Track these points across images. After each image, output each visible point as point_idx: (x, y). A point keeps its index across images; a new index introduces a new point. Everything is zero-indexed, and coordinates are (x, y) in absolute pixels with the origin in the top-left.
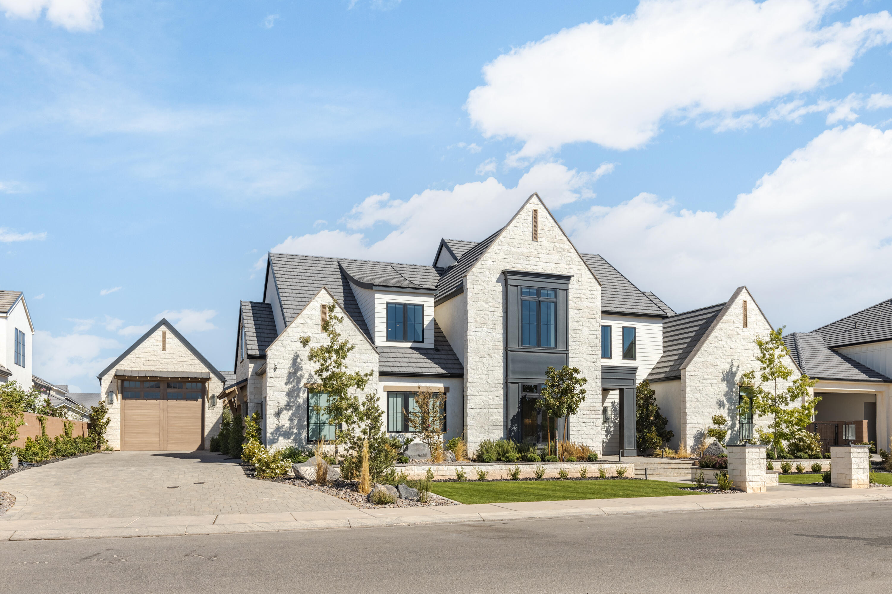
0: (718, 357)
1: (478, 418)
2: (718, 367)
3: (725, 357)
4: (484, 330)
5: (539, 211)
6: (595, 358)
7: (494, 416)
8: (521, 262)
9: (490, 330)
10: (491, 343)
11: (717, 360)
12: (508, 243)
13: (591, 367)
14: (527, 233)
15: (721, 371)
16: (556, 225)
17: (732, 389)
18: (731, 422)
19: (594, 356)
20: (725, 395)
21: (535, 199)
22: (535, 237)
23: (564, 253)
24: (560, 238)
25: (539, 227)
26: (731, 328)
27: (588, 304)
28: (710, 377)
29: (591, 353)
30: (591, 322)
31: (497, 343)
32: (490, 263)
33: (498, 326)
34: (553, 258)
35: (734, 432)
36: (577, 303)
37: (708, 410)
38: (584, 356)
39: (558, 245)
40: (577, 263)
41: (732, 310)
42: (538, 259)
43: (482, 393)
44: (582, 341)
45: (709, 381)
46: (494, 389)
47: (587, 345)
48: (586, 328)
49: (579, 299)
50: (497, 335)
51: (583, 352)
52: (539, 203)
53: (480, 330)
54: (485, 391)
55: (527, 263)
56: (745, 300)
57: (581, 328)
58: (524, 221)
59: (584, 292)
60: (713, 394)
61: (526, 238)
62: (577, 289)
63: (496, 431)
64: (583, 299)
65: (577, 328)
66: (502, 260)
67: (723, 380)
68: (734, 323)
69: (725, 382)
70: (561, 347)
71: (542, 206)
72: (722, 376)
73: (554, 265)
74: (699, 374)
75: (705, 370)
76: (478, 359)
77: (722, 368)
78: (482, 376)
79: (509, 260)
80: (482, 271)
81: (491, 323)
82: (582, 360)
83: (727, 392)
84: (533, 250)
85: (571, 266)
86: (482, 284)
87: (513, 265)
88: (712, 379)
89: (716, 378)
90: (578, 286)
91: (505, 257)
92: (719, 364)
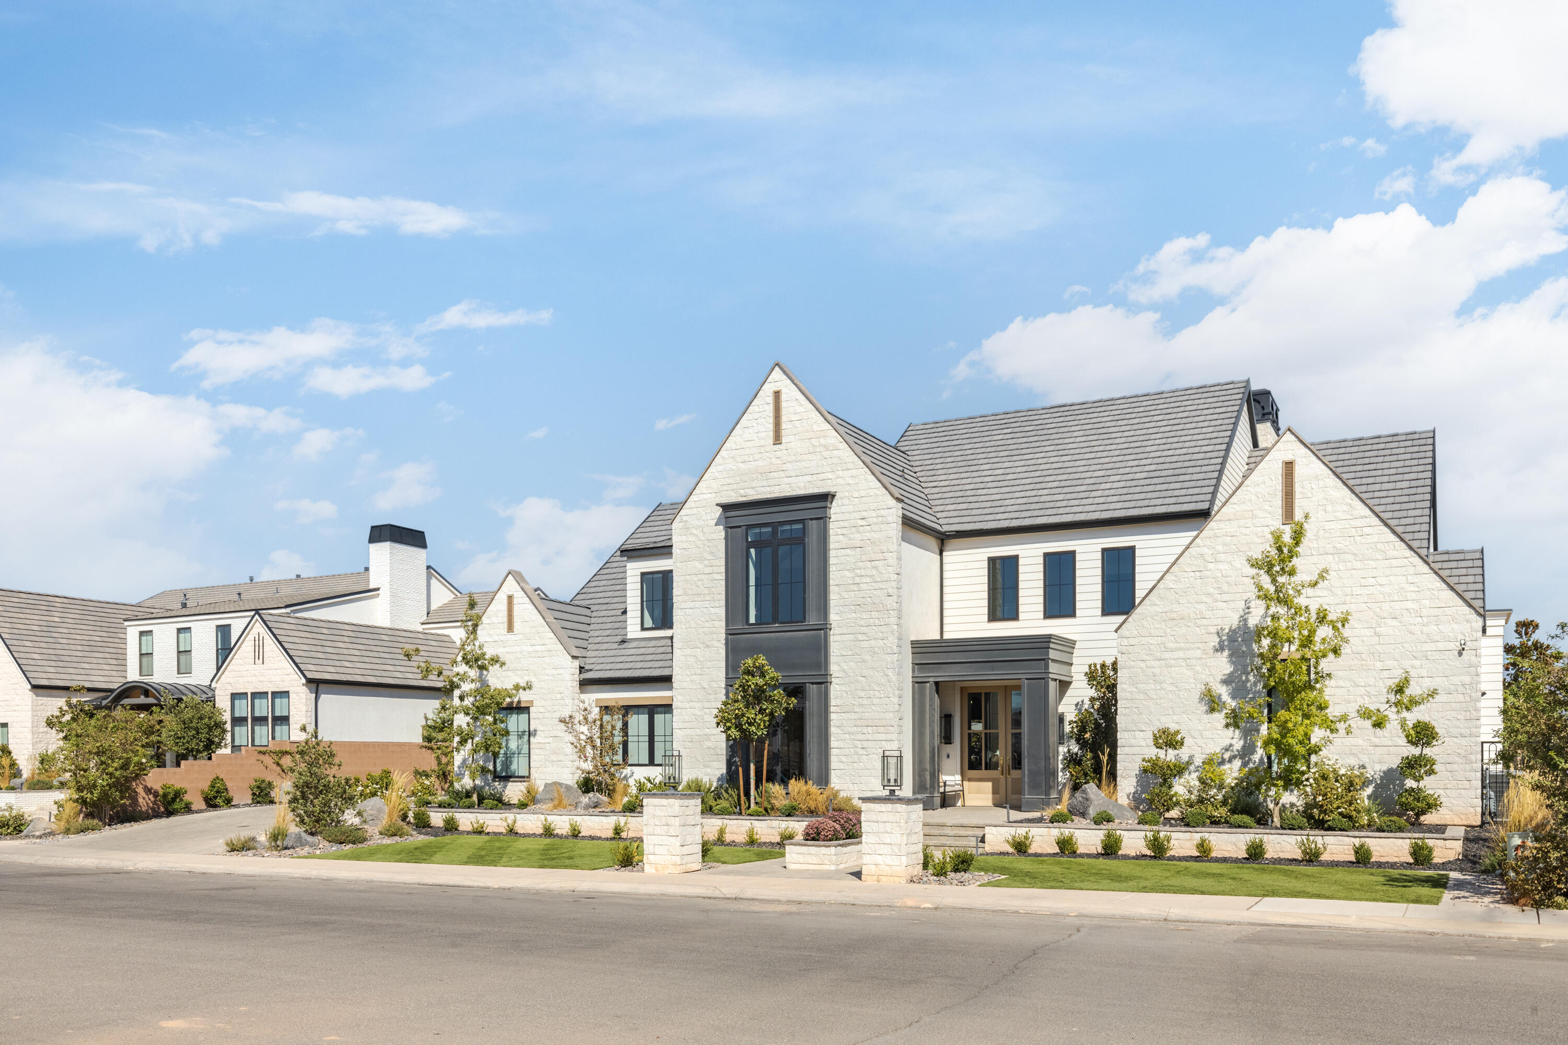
0: (1204, 599)
1: (689, 744)
2: (1205, 622)
3: (1225, 597)
4: (697, 604)
5: (784, 391)
6: (884, 630)
7: (713, 740)
8: (754, 485)
9: (706, 604)
10: (707, 624)
11: (1203, 606)
12: (733, 458)
13: (876, 649)
14: (764, 434)
15: (1214, 630)
16: (813, 407)
17: (1245, 666)
18: (1242, 742)
19: (884, 629)
20: (1226, 682)
21: (777, 374)
22: (777, 439)
23: (826, 454)
24: (819, 429)
25: (784, 418)
26: (1247, 531)
27: (869, 535)
28: (1182, 645)
29: (877, 622)
30: (876, 568)
31: (717, 624)
32: (705, 496)
33: (719, 596)
34: (808, 466)
35: (1251, 765)
36: (851, 536)
37: (1175, 717)
38: (865, 629)
39: (815, 442)
40: (851, 466)
41: (1249, 488)
42: (782, 474)
43: (694, 703)
44: (859, 603)
45: (1180, 654)
46: (711, 697)
47: (870, 608)
48: (868, 580)
49: (854, 529)
50: (717, 610)
51: (862, 623)
52: (785, 377)
53: (691, 605)
54: (699, 701)
55: (765, 483)
56: (1289, 458)
57: (857, 580)
58: (760, 414)
59: (864, 514)
60: (1192, 680)
61: (762, 442)
62: (850, 513)
63: (715, 764)
64: (861, 528)
65: (850, 582)
66: (725, 488)
67: (1220, 648)
68: (1254, 517)
69: (1226, 653)
70: (812, 619)
71: (789, 381)
72: (1218, 640)
73: (808, 478)
74: (1151, 642)
75: (1169, 631)
76: (688, 651)
77: (1219, 621)
78: (695, 677)
79: (735, 486)
80: (695, 511)
81: (706, 592)
82: (860, 637)
83: (1231, 674)
84: (773, 461)
85: (840, 473)
86: (695, 532)
87: (742, 492)
88: (1188, 649)
89: (1200, 645)
90: (852, 506)
91: (728, 481)
92: (1208, 614)
